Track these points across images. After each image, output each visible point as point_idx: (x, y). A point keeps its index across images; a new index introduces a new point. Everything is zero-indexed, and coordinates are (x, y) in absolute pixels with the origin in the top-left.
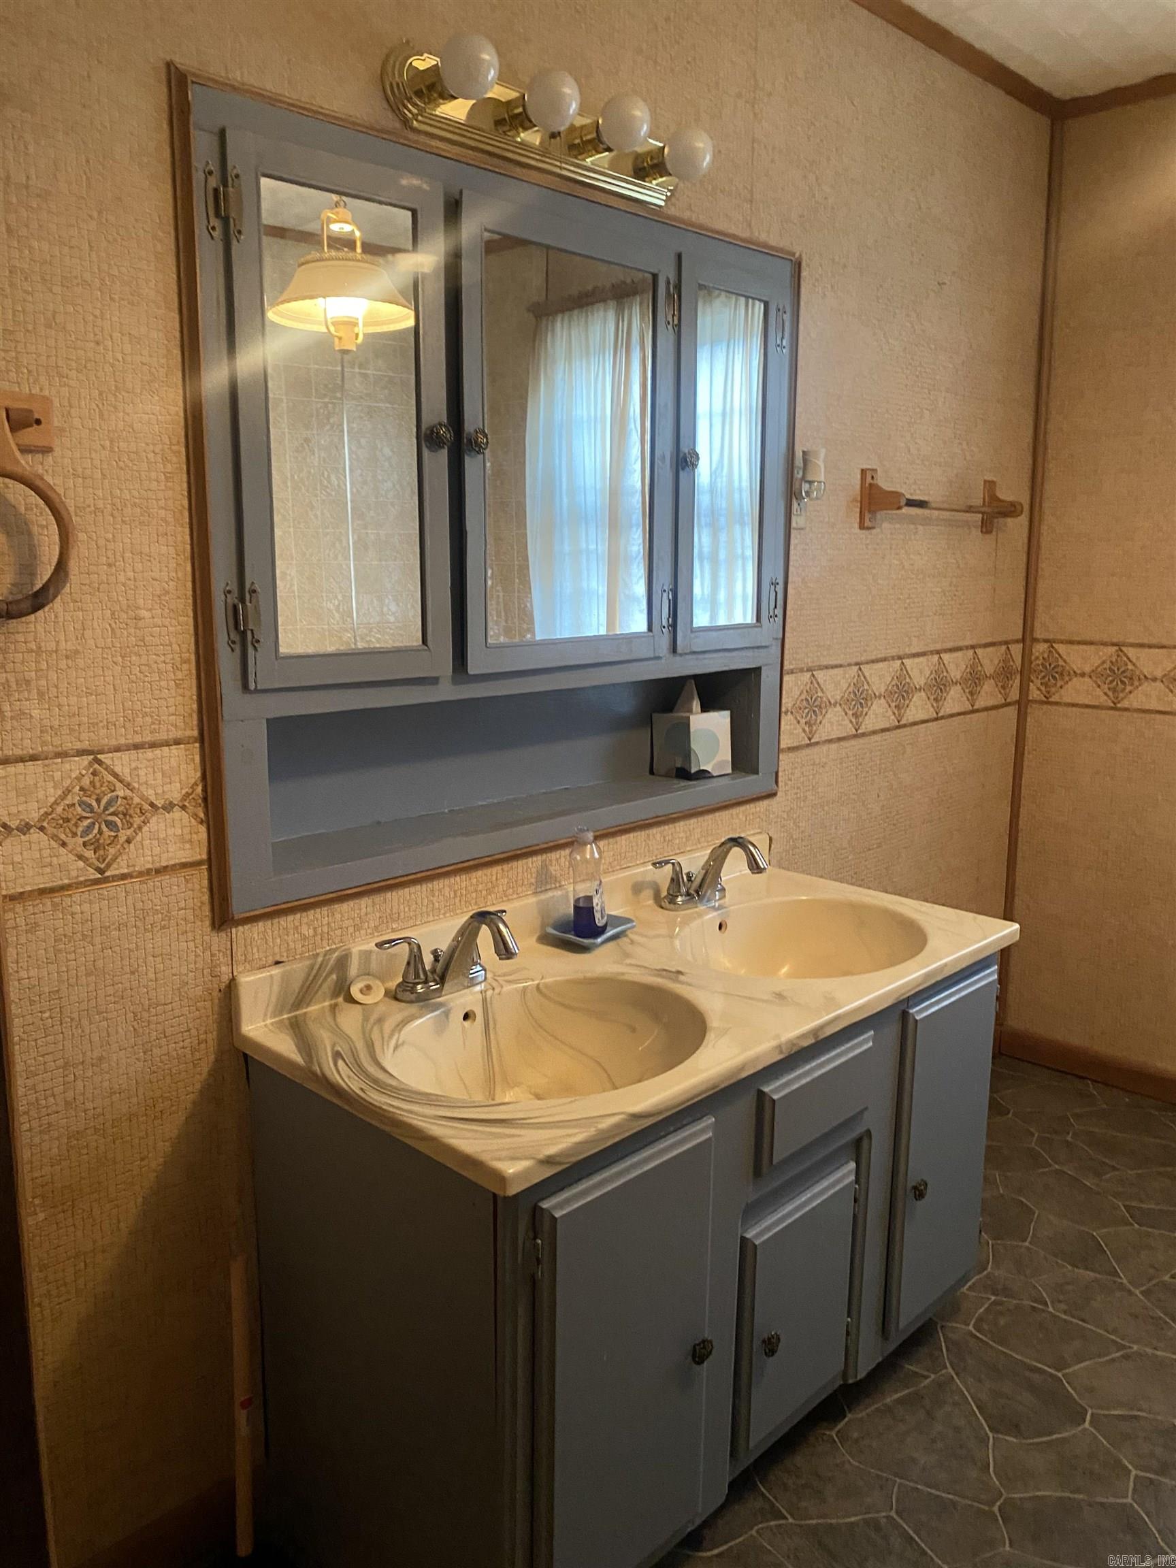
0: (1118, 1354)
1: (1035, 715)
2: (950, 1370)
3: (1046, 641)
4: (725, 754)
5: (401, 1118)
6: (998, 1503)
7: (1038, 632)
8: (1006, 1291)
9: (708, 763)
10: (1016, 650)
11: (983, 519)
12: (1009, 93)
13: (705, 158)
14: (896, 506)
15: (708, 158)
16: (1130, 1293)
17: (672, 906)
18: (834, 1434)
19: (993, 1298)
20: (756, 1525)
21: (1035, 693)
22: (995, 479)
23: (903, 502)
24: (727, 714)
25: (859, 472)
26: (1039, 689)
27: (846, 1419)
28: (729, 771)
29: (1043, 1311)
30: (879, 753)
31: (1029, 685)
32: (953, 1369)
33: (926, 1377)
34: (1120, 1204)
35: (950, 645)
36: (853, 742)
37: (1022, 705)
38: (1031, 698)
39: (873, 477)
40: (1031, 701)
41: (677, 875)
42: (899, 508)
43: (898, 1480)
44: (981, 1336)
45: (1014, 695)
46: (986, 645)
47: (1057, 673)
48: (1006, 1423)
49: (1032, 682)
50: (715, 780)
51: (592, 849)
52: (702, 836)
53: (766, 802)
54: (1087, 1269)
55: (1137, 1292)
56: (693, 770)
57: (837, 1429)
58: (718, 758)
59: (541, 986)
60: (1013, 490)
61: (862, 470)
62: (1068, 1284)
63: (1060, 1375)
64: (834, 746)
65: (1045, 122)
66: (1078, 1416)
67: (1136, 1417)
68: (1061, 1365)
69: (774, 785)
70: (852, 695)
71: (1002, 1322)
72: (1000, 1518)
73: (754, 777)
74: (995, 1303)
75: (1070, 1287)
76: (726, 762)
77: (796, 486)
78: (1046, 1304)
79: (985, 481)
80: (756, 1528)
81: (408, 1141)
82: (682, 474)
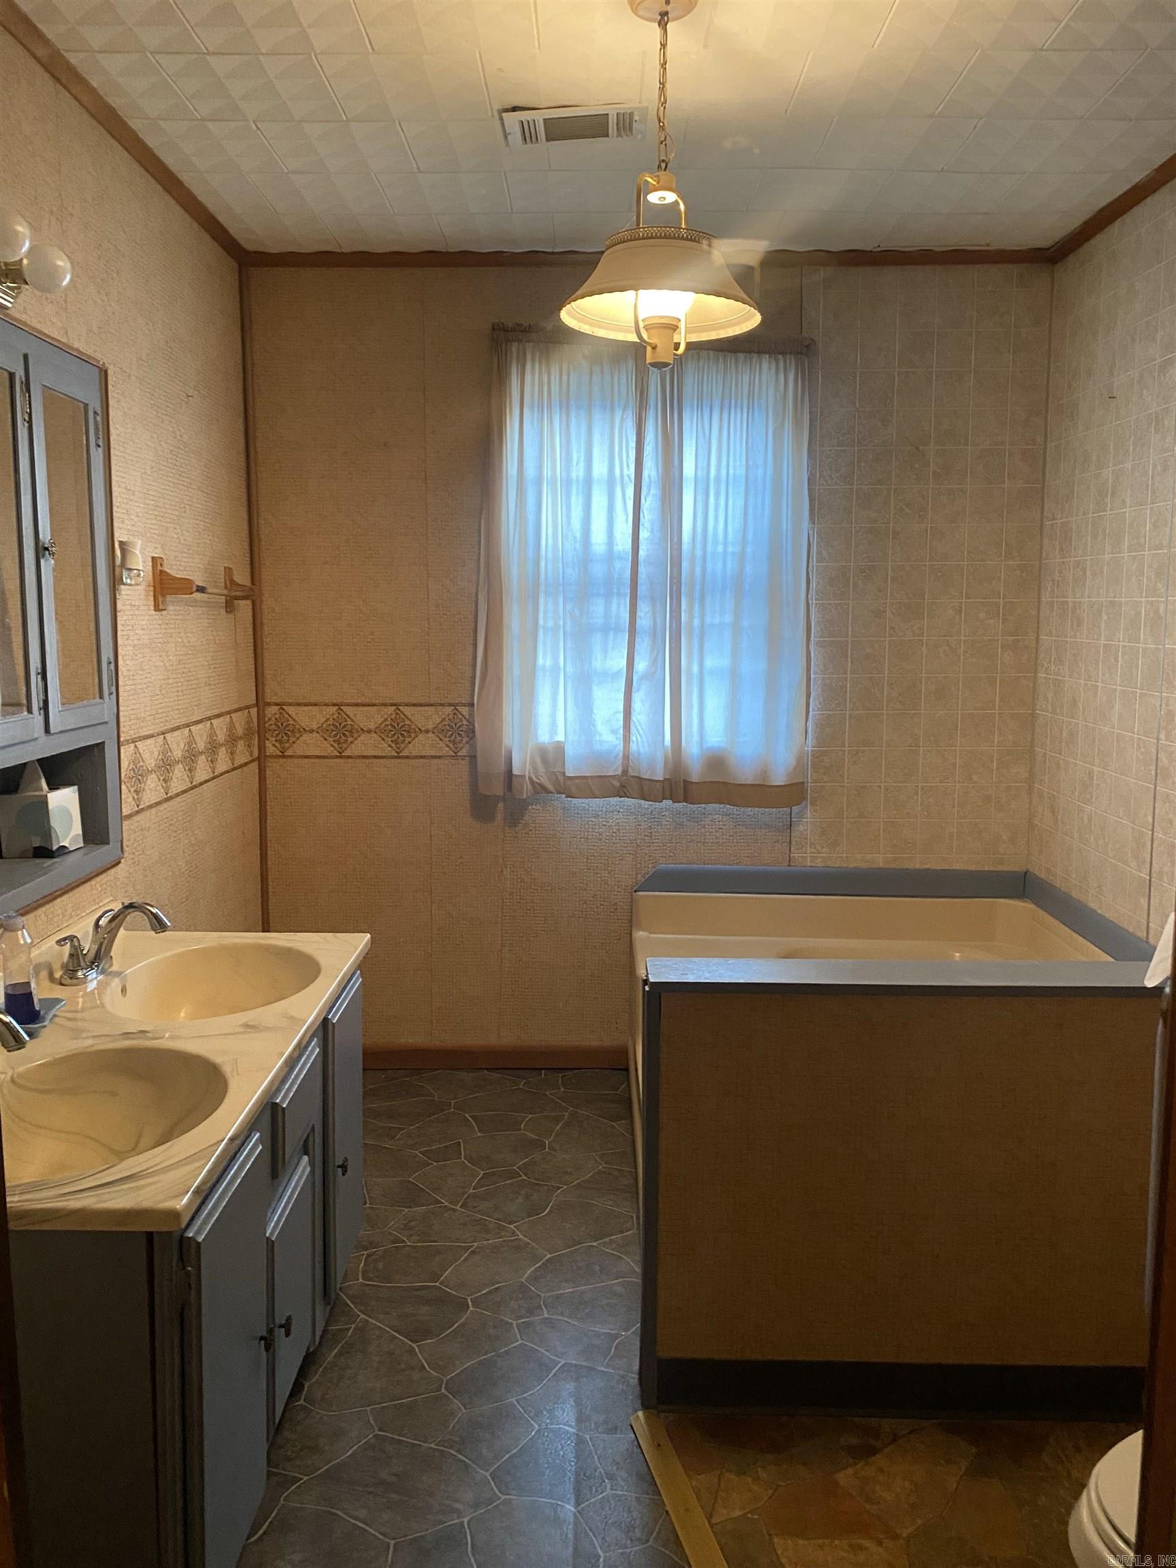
0: (467, 1254)
1: (273, 767)
2: (362, 1316)
3: (277, 704)
4: (77, 829)
5: (22, 1208)
6: (443, 1386)
7: (269, 697)
8: (372, 1244)
9: (65, 840)
10: (254, 711)
11: (226, 600)
12: (213, 238)
13: (65, 278)
14: (189, 592)
15: (68, 277)
16: (454, 1210)
17: (75, 981)
18: (302, 1402)
19: (365, 1252)
20: (281, 1496)
21: (271, 749)
22: (230, 566)
23: (195, 589)
24: (76, 787)
25: (150, 560)
26: (274, 745)
27: (306, 1389)
28: (82, 845)
29: (404, 1246)
30: (181, 813)
31: (265, 744)
32: (364, 1314)
33: (348, 1329)
34: (417, 1152)
35: (216, 712)
36: (165, 805)
37: (261, 760)
38: (268, 754)
39: (161, 564)
40: (269, 756)
41: (76, 949)
42: (191, 593)
43: (368, 1408)
44: (370, 1283)
45: (256, 754)
46: (236, 711)
47: (288, 732)
48: (419, 1332)
49: (268, 739)
50: (73, 854)
51: (23, 933)
52: (73, 910)
53: (113, 871)
54: (417, 1206)
55: (458, 1207)
56: (55, 848)
57: (303, 1398)
58: (73, 833)
59: (15, 1076)
60: (242, 578)
61: (153, 558)
62: (410, 1221)
63: (437, 1284)
64: (153, 811)
65: (234, 264)
66: (463, 1306)
67: (497, 1288)
68: (435, 1277)
69: (120, 852)
70: (161, 762)
71: (380, 1265)
72: (450, 1395)
73: (106, 847)
74: (369, 1256)
75: (413, 1223)
76: (79, 835)
77: (117, 571)
78: (404, 1242)
79: (225, 567)
80: (282, 1499)
81: (37, 1228)
82: (42, 562)
